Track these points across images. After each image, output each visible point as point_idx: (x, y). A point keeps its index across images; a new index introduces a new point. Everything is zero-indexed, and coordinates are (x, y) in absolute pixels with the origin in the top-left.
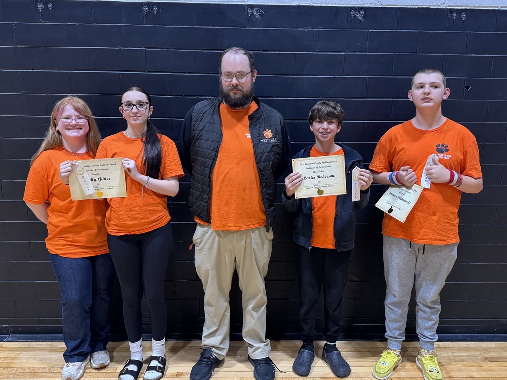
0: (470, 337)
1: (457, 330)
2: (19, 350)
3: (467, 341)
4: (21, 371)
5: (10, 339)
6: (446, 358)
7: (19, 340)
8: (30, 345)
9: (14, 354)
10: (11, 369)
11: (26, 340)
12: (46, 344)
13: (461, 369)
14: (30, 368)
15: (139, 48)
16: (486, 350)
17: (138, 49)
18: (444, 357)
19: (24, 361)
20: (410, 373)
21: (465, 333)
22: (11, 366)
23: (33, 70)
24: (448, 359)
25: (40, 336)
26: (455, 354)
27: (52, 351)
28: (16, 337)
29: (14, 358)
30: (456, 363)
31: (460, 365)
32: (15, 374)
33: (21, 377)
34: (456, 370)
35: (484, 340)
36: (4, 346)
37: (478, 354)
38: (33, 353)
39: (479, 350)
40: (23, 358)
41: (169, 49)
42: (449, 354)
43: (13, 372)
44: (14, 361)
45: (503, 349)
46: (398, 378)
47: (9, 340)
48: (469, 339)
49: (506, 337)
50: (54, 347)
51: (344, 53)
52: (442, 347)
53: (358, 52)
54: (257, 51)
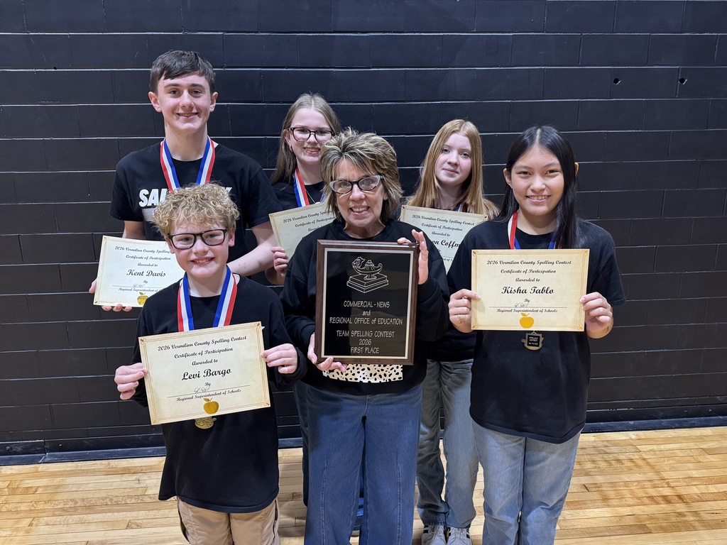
0: (679, 422)
1: (661, 414)
2: (63, 475)
3: (675, 428)
4: (71, 504)
5: (48, 459)
6: (652, 453)
7: (61, 460)
8: (77, 466)
9: (57, 481)
10: (56, 502)
11: (71, 459)
12: (101, 464)
13: (674, 468)
14: (83, 500)
15: (213, 32)
16: (701, 438)
17: (211, 33)
18: (649, 451)
19: (73, 490)
20: (608, 477)
21: (671, 418)
22: (55, 498)
23: (55, 68)
24: (655, 454)
25: (90, 453)
26: (662, 447)
27: (110, 473)
28: (55, 456)
29: (58, 487)
30: (666, 459)
31: (671, 462)
32: (63, 509)
33: (72, 513)
34: (667, 468)
35: (696, 425)
36: (40, 469)
37: (691, 445)
38: (85, 478)
39: (692, 439)
40: (71, 486)
41: (257, 32)
42: (655, 447)
43: (59, 507)
44: (59, 490)
45: (722, 436)
46: (594, 484)
47: (46, 460)
48: (677, 425)
49: (724, 420)
50: (112, 468)
51: (511, 34)
52: (643, 437)
53: (531, 32)
54: (386, 32)
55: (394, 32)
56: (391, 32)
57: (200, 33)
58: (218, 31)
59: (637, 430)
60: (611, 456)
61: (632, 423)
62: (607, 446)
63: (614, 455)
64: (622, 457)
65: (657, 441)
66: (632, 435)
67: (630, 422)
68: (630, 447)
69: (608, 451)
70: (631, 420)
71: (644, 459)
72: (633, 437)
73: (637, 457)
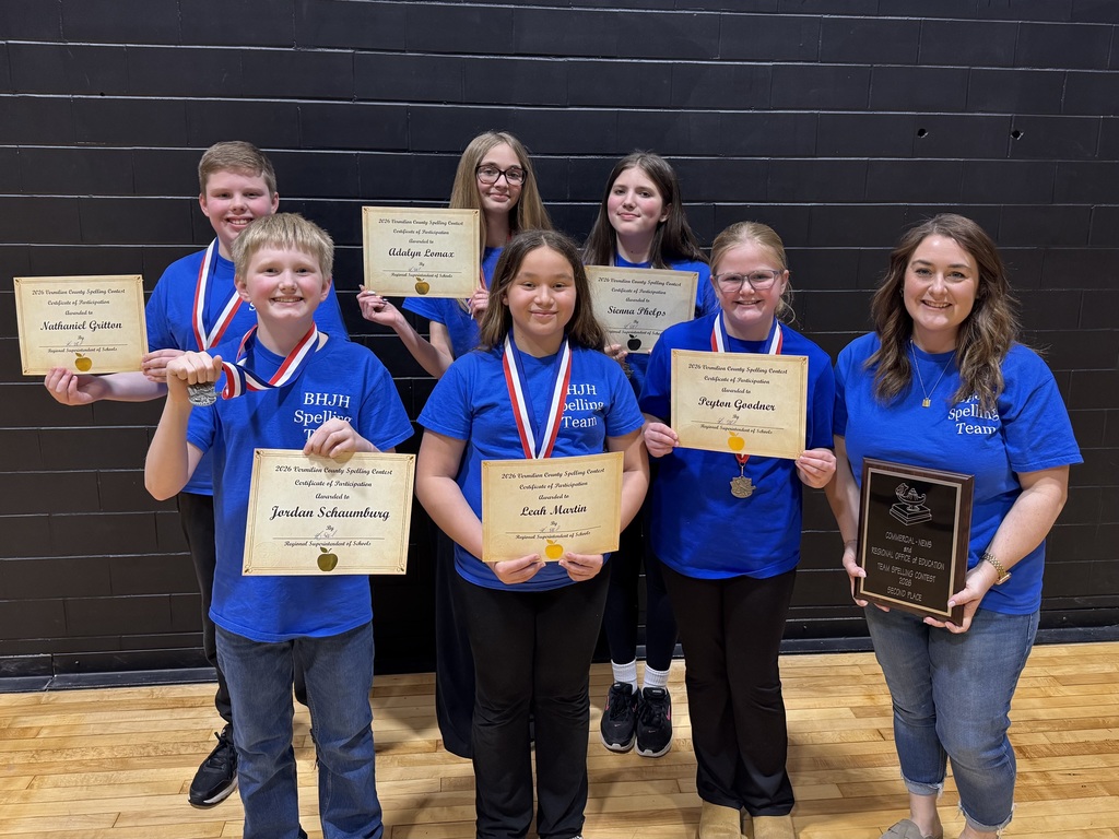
2: (79, 709)
4: (92, 755)
5: (56, 685)
7: (77, 685)
8: (103, 696)
9: (71, 718)
10: (70, 752)
11: (94, 685)
12: (140, 692)
14: (112, 748)
15: (339, 48)
16: (1052, 661)
17: (337, 50)
19: (95, 732)
22: (69, 745)
23: (102, 95)
25: (122, 675)
27: (153, 706)
28: (68, 680)
29: (72, 727)
32: (80, 763)
33: (94, 769)
36: (44, 700)
38: (113, 714)
39: (1038, 661)
40: (92, 726)
41: (404, 52)
43: (74, 758)
45: (1082, 658)
47: (53, 686)
50: (157, 698)
51: (771, 64)
53: (799, 61)
54: (591, 57)
55: (603, 57)
56: (598, 57)
57: (320, 50)
58: (348, 48)
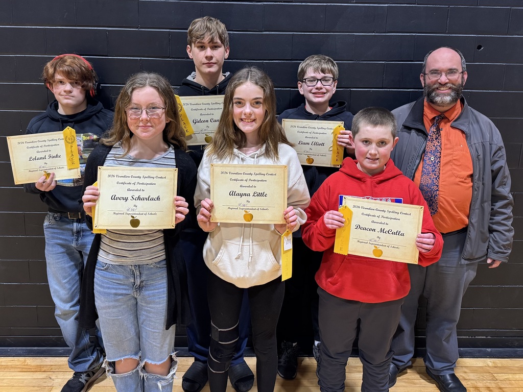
6: (508, 382)
18: (505, 380)
24: (511, 384)
26: (517, 376)
50: (27, 365)
51: (386, 5)
52: (499, 365)
53: (404, 4)
54: (277, 2)
55: (284, 2)
59: (494, 358)
60: (469, 383)
61: (489, 350)
62: (465, 372)
63: (472, 382)
64: (480, 385)
65: (513, 370)
66: (490, 362)
67: (487, 349)
68: (487, 374)
69: (467, 377)
70: (488, 348)
71: (500, 388)
72: (490, 364)
73: (494, 385)
